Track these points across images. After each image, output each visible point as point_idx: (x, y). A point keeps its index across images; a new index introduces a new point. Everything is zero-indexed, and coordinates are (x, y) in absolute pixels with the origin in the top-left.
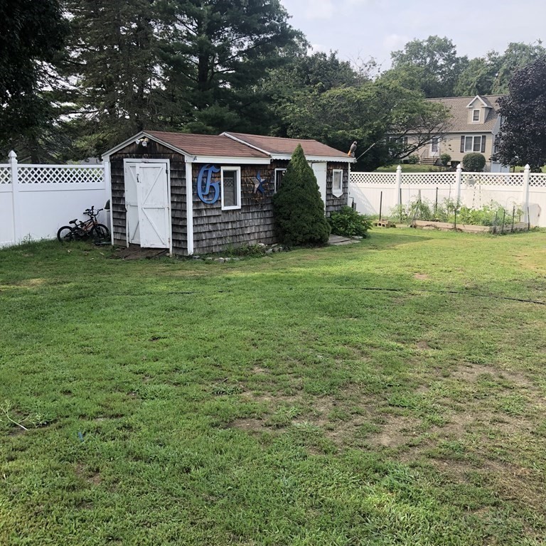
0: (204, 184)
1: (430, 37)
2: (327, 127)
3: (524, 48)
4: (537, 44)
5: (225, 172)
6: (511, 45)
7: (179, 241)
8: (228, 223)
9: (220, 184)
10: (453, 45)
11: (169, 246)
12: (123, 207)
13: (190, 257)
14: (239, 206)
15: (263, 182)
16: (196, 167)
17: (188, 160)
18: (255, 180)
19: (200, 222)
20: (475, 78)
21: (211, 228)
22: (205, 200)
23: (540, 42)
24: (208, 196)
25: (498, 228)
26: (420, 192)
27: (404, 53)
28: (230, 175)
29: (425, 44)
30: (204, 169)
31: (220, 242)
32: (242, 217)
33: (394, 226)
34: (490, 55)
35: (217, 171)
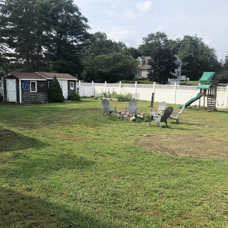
0: (24, 85)
1: (157, 32)
2: (96, 68)
3: (190, 37)
4: (195, 36)
5: (31, 82)
6: (185, 36)
7: (18, 100)
8: (32, 95)
9: (30, 86)
10: (166, 35)
11: (16, 101)
12: (6, 91)
13: (21, 104)
14: (36, 91)
15: (44, 85)
16: (22, 81)
17: (20, 79)
18: (42, 84)
19: (23, 95)
20: (172, 48)
21: (27, 97)
22: (25, 89)
23: (196, 35)
24: (26, 88)
25: (121, 100)
26: (109, 89)
27: (147, 38)
28: (33, 84)
29: (155, 35)
30: (24, 82)
31: (30, 100)
32: (37, 94)
33: (97, 99)
34: (177, 40)
35: (29, 82)
